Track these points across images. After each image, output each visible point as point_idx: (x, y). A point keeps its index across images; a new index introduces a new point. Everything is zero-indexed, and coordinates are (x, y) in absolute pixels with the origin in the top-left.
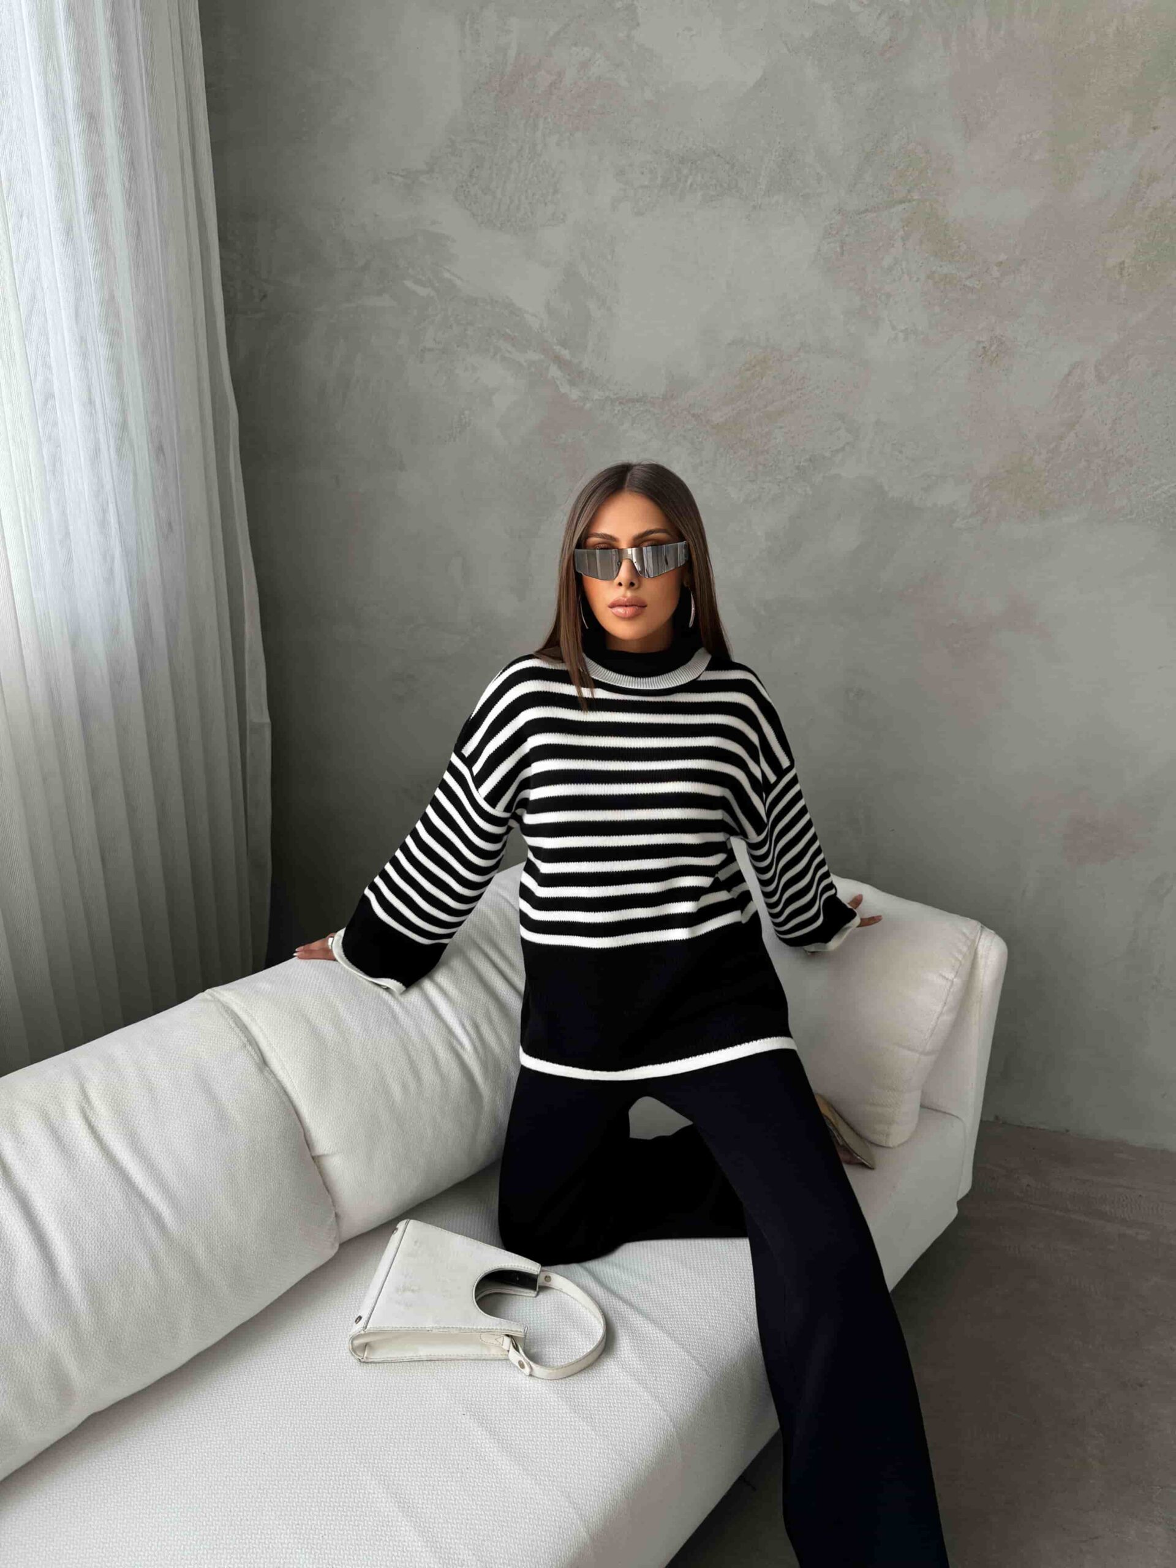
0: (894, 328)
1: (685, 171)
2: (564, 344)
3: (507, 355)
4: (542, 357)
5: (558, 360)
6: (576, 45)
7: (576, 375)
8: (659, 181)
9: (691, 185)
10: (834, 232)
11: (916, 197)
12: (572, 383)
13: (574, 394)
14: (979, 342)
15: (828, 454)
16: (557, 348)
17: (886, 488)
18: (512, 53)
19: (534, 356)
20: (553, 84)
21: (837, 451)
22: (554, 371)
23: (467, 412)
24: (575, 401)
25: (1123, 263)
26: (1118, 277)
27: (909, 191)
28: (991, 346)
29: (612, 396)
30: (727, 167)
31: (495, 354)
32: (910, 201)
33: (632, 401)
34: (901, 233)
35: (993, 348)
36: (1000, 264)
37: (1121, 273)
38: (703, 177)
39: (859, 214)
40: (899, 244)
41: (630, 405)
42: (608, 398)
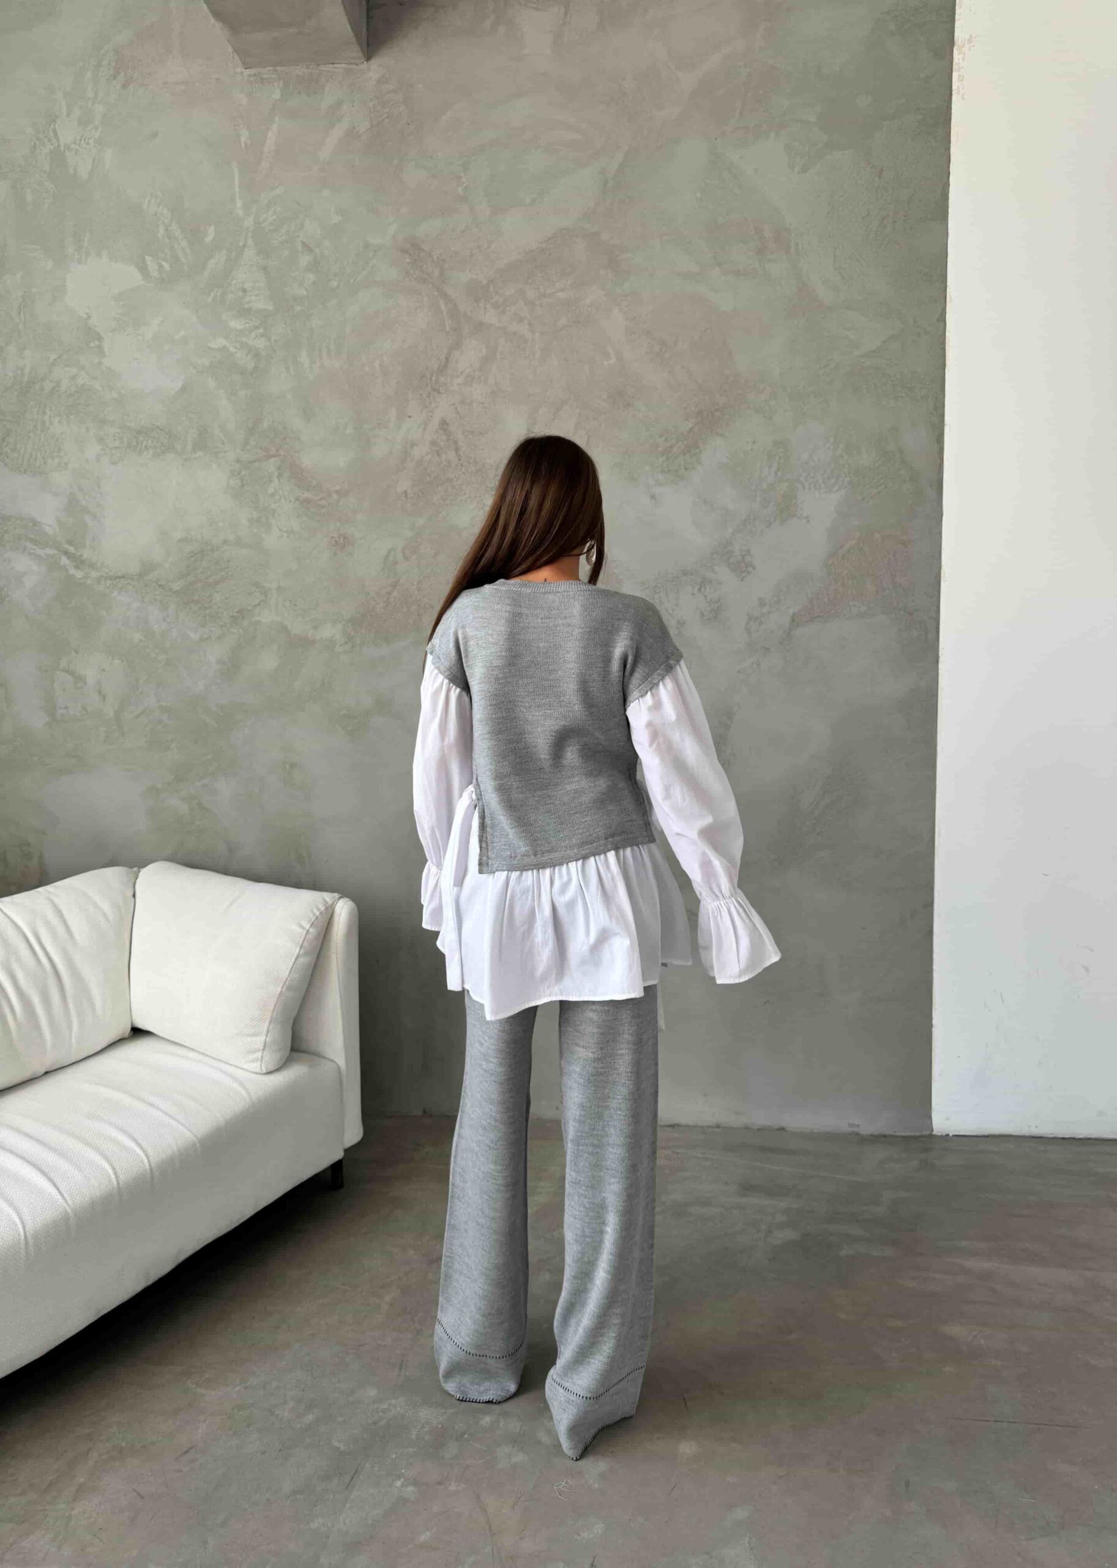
0: (280, 530)
1: (141, 439)
2: (70, 543)
3: (32, 551)
4: (56, 552)
5: (66, 553)
6: (66, 366)
7: (79, 563)
8: (125, 444)
9: (146, 447)
10: (236, 473)
11: (282, 453)
12: (77, 567)
13: (79, 574)
14: (333, 538)
15: (250, 608)
16: (67, 546)
17: (289, 627)
18: (27, 371)
19: (50, 551)
20: (53, 389)
21: (255, 606)
22: (64, 560)
23: (6, 589)
24: (80, 579)
25: (406, 491)
26: (405, 499)
27: (277, 451)
28: (339, 539)
29: (105, 575)
30: (167, 436)
31: (24, 550)
32: (280, 455)
33: (120, 578)
34: (276, 474)
35: (341, 541)
36: (337, 492)
37: (406, 497)
38: (152, 442)
39: (250, 462)
40: (276, 480)
41: (118, 580)
42: (102, 576)
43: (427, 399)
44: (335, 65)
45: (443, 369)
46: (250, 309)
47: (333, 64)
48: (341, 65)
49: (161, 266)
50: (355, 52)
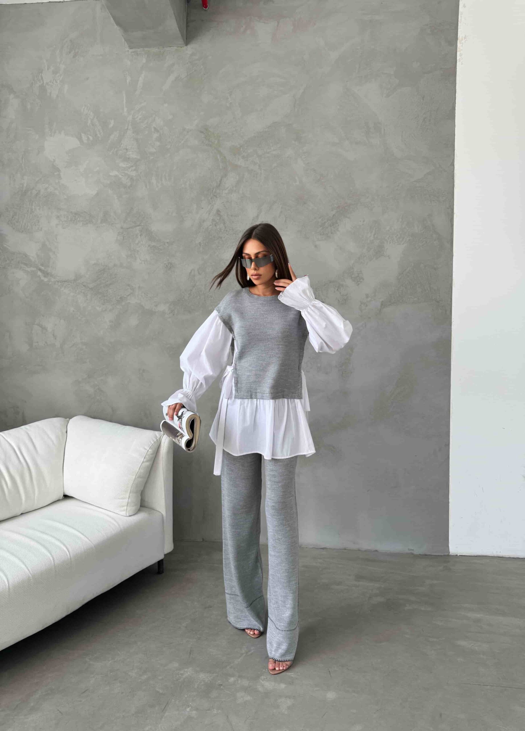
0: (141, 260)
1: (77, 217)
2: (42, 265)
3: (24, 269)
4: (35, 269)
5: (40, 270)
6: (44, 183)
7: (46, 274)
8: (69, 219)
9: (79, 221)
10: (121, 234)
11: (143, 224)
12: (45, 276)
13: (46, 280)
14: (165, 264)
15: (125, 296)
16: (40, 266)
17: (144, 305)
18: (25, 185)
19: (33, 269)
20: (38, 193)
21: (128, 295)
22: (39, 273)
23: (11, 286)
24: (46, 282)
25: (200, 242)
26: (199, 246)
27: (140, 223)
28: (168, 264)
29: (58, 280)
30: (89, 216)
31: (21, 268)
32: (141, 226)
33: (65, 281)
34: (140, 234)
35: (169, 266)
36: (168, 243)
37: (200, 245)
38: (82, 219)
39: (127, 229)
40: (139, 237)
41: (64, 283)
42: (57, 281)
43: (211, 200)
44: (171, 48)
45: (219, 186)
46: (129, 158)
47: (170, 47)
48: (174, 48)
49: (88, 138)
50: (181, 42)
